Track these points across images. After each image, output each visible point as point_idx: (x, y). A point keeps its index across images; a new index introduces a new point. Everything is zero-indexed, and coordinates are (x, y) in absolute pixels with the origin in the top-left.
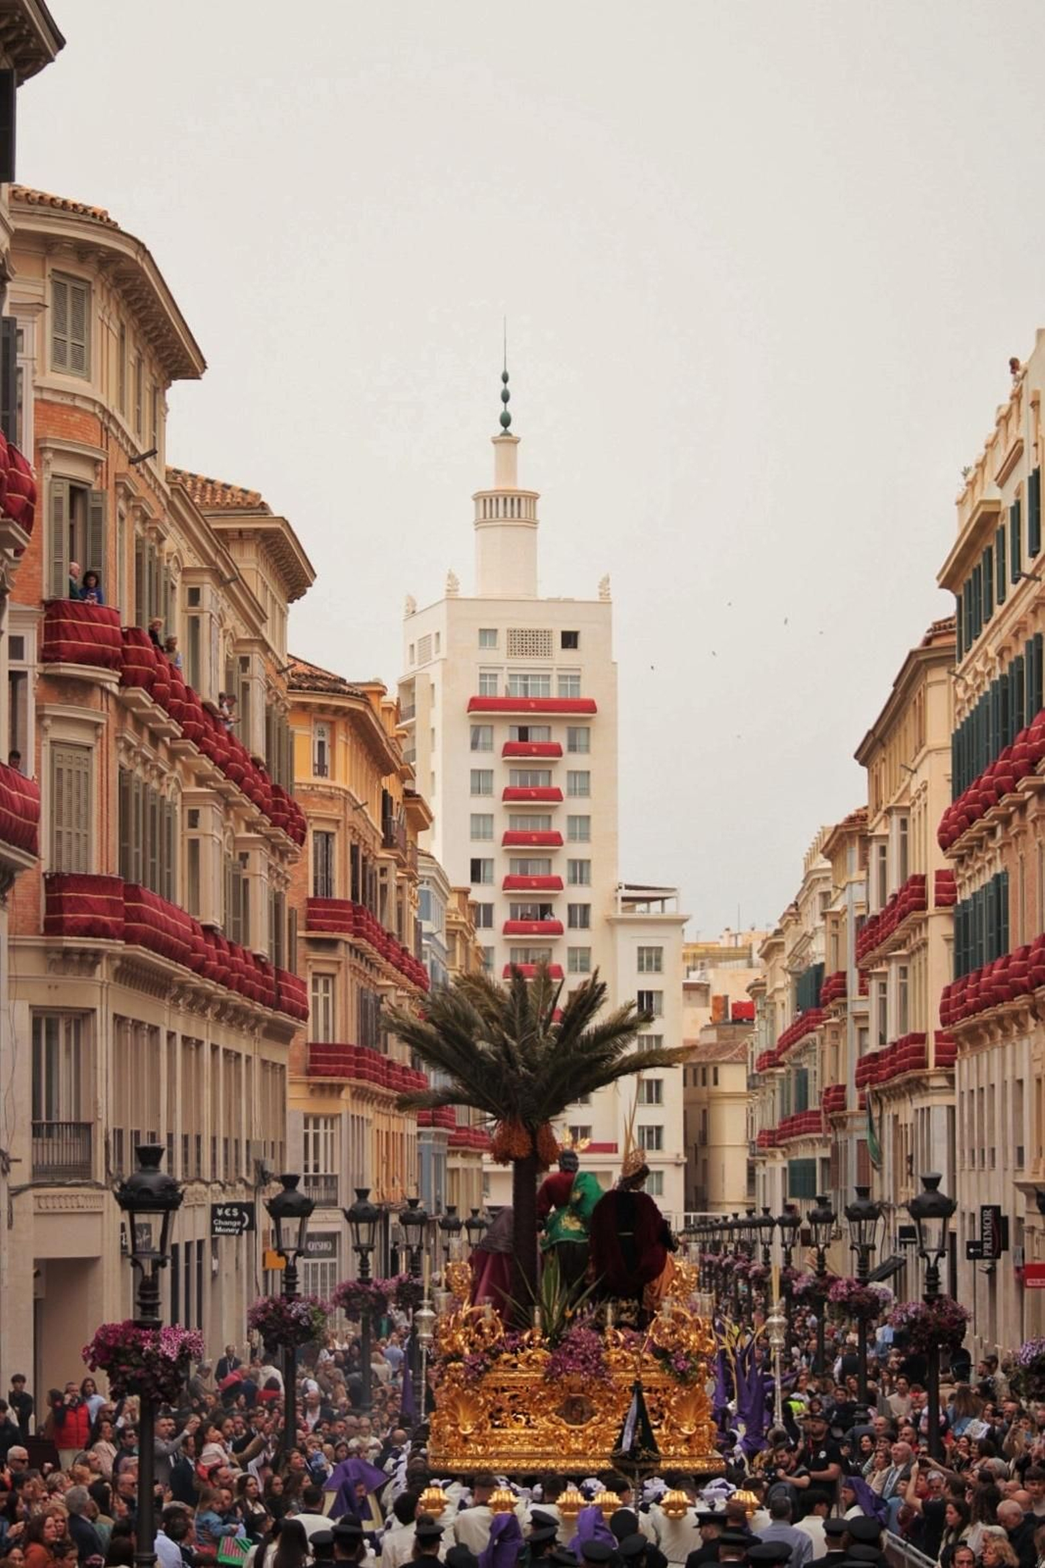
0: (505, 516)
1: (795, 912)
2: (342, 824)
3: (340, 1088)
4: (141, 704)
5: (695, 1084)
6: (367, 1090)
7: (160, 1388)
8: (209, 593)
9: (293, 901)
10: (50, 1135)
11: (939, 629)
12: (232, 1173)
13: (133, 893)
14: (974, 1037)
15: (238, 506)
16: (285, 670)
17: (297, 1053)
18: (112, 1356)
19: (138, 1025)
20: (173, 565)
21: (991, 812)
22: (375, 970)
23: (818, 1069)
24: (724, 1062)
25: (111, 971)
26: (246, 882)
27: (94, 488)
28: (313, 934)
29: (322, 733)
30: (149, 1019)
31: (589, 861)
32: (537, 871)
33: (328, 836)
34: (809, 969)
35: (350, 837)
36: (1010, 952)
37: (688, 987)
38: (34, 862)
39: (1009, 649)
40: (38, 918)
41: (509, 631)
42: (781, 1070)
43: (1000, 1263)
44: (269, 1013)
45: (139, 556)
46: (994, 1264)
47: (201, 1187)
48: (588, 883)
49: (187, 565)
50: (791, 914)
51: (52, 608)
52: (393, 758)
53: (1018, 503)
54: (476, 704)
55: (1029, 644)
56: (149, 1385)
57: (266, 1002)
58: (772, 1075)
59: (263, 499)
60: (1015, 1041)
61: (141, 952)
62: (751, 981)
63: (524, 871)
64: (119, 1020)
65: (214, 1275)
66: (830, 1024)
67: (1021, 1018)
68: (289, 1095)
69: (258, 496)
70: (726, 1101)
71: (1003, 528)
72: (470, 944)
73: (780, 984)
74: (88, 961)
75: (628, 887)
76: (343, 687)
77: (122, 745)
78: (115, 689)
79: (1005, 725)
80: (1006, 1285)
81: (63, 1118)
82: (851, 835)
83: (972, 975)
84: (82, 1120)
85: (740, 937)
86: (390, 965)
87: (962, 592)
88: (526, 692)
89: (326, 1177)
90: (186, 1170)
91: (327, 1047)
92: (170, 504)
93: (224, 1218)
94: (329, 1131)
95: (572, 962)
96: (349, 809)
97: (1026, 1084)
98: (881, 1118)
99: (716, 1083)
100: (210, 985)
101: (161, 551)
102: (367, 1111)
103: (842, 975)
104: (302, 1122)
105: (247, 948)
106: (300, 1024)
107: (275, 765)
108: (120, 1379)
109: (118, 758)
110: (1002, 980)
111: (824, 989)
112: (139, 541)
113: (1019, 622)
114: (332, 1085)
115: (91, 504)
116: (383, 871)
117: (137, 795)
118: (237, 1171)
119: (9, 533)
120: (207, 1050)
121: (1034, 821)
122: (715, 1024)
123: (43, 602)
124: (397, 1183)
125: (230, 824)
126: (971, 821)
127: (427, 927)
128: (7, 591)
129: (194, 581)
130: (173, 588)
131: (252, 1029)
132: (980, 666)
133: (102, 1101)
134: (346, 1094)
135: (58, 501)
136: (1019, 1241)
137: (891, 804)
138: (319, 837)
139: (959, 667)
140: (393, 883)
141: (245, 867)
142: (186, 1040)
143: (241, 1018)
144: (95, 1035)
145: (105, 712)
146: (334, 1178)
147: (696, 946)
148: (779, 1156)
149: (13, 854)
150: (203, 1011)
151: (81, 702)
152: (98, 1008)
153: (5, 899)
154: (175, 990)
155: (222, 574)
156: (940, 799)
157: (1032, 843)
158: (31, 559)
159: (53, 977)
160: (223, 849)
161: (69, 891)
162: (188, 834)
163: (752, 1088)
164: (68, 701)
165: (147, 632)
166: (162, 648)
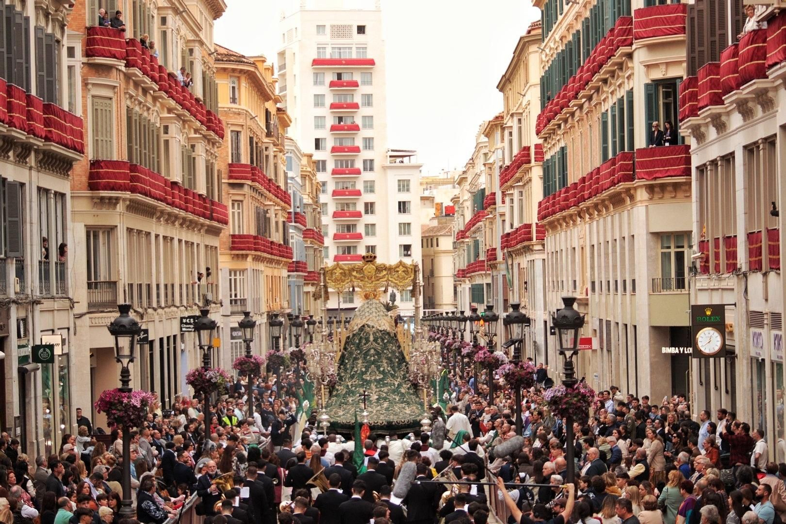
1: (472, 163)
2: (244, 127)
3: (247, 255)
4: (136, 76)
5: (427, 247)
6: (261, 256)
8: (171, 18)
9: (221, 165)
10: (96, 288)
11: (534, 26)
12: (191, 301)
13: (133, 168)
14: (553, 226)
16: (213, 53)
17: (225, 240)
18: (108, 406)
19: (139, 232)
20: (152, 6)
21: (558, 117)
22: (263, 197)
23: (483, 239)
24: (441, 235)
25: (125, 207)
26: (194, 158)
28: (231, 181)
29: (234, 83)
30: (146, 229)
31: (373, 138)
32: (348, 143)
33: (238, 133)
34: (478, 190)
35: (249, 133)
36: (569, 186)
37: (423, 199)
38: (82, 157)
39: (566, 37)
40: (87, 183)
41: (331, 26)
42: (467, 240)
44: (207, 222)
47: (174, 309)
48: (373, 149)
49: (160, 5)
50: (470, 164)
51: (90, 30)
52: (270, 93)
54: (316, 62)
55: (574, 35)
56: (126, 419)
57: (204, 216)
58: (463, 242)
60: (571, 228)
61: (139, 197)
62: (452, 196)
63: (341, 143)
64: (130, 230)
65: (182, 351)
66: (488, 218)
67: (574, 218)
68: (219, 260)
70: (443, 255)
72: (314, 181)
73: (466, 198)
74: (112, 202)
75: (393, 151)
76: (244, 59)
77: (128, 96)
78: (123, 69)
79: (564, 75)
81: (102, 280)
82: (496, 125)
83: (551, 197)
84: (112, 280)
85: (449, 174)
86: (271, 195)
87: (543, 8)
88: (340, 56)
89: (241, 300)
90: (166, 301)
91: (240, 236)
93: (186, 323)
94: (242, 277)
95: (366, 187)
96: (248, 119)
97: (576, 249)
98: (512, 265)
99: (437, 246)
100: (176, 211)
102: (261, 266)
103: (494, 194)
104: (228, 273)
105: (195, 191)
106: (224, 226)
107: (208, 100)
108: (112, 417)
109: (126, 103)
110: (565, 199)
111: (485, 201)
113: (569, 24)
114: (242, 255)
116: (267, 148)
117: (136, 120)
118: (193, 300)
120: (176, 242)
121: (577, 122)
122: (436, 217)
123: (86, 28)
124: (278, 300)
125: (186, 131)
126: (549, 121)
127: (290, 174)
128: (65, 25)
129: (164, 13)
130: (153, 17)
131: (199, 230)
132: (552, 45)
133: (121, 270)
134: (249, 259)
137: (514, 111)
138: (233, 134)
139: (544, 44)
140: (272, 154)
141: (194, 151)
142: (165, 238)
143: (194, 225)
144: (117, 239)
145: (118, 80)
146: (245, 300)
147: (427, 178)
148: (467, 282)
149: (70, 154)
150: (173, 223)
151: (106, 76)
152: (119, 225)
153: (68, 175)
154: (158, 214)
155: (178, 8)
156: (536, 109)
157: (577, 132)
158: (80, 6)
159: (95, 211)
160: (182, 143)
161: (102, 168)
162: (163, 137)
163: (455, 248)
164: (100, 76)
165: (139, 41)
166: (147, 48)
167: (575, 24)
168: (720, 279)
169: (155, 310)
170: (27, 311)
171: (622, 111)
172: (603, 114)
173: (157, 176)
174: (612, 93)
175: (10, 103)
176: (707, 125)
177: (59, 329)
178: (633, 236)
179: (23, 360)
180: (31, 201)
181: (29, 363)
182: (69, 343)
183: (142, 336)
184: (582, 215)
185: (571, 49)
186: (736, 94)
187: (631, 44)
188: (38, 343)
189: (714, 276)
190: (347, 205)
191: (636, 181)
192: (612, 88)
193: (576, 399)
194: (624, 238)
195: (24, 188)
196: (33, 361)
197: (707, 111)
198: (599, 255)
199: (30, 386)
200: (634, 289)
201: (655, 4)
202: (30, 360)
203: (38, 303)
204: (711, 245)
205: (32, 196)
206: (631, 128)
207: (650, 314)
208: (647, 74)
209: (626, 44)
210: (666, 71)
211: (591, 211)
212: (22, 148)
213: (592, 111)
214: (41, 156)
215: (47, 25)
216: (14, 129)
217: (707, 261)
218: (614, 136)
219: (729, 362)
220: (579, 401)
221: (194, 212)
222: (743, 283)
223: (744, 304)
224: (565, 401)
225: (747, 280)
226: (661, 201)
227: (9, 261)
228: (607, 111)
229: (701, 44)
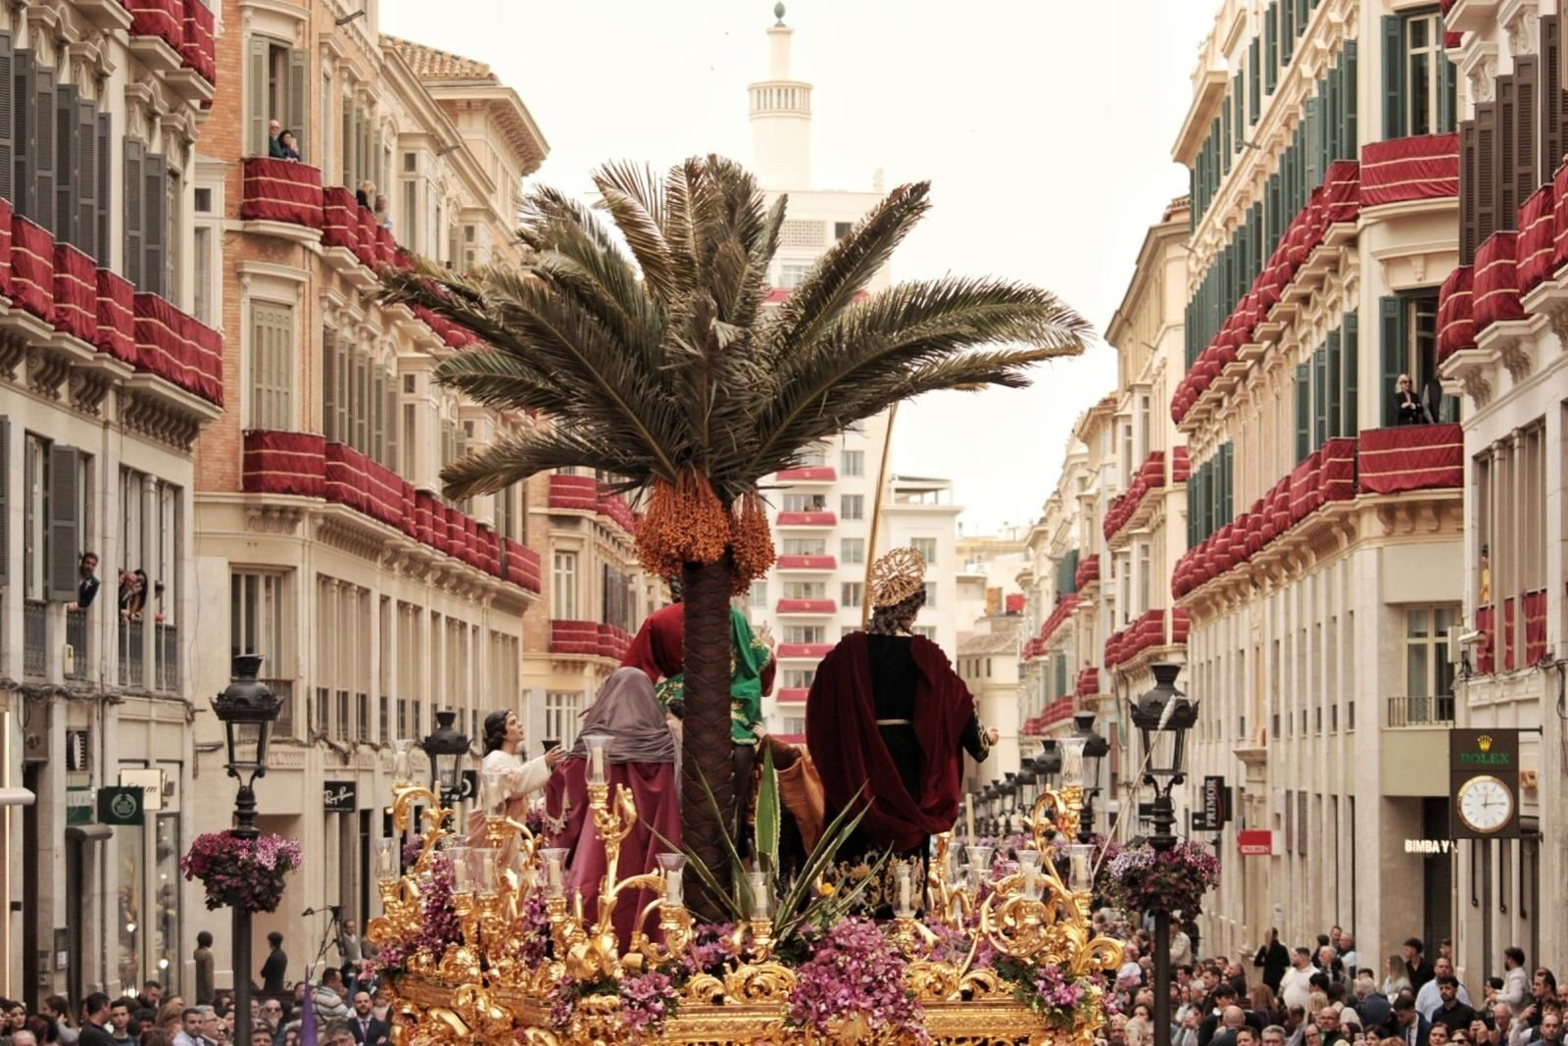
0: (779, 106)
1: (1056, 501)
3: (583, 664)
4: (347, 266)
7: (256, 897)
8: (425, 159)
11: (1175, 207)
13: (333, 451)
14: (1203, 609)
15: (467, 77)
17: (539, 630)
18: (208, 866)
19: (345, 586)
20: (386, 131)
21: (1216, 383)
22: (623, 550)
23: (1074, 652)
24: (996, 654)
25: (314, 528)
27: (296, 47)
28: (555, 511)
30: (359, 580)
31: (862, 452)
32: (809, 462)
34: (1068, 554)
36: (1233, 520)
37: (962, 580)
38: (218, 412)
39: (1234, 219)
40: (237, 476)
42: (1043, 658)
43: (1225, 833)
44: (496, 582)
45: (346, 118)
46: (1219, 836)
48: (860, 473)
49: (403, 129)
50: (1054, 501)
51: (252, 166)
53: (1241, 73)
55: (1249, 212)
57: (490, 569)
58: (1037, 663)
59: (491, 70)
60: (1238, 610)
61: (343, 511)
62: (1019, 571)
64: (324, 580)
66: (1084, 608)
67: (1242, 587)
68: (523, 671)
69: (486, 67)
70: (1000, 693)
71: (1228, 99)
73: (1044, 572)
74: (288, 518)
75: (902, 479)
77: (326, 304)
78: (318, 248)
79: (1229, 296)
80: (1230, 858)
82: (1103, 416)
83: (1199, 547)
84: (284, 677)
85: (1018, 532)
87: (1194, 166)
91: (570, 625)
92: (383, 67)
94: (572, 708)
95: (845, 552)
97: (1247, 653)
98: (1127, 699)
99: (989, 674)
100: (426, 550)
101: (372, 114)
103: (1096, 558)
104: (545, 698)
105: (471, 517)
106: (532, 596)
108: (216, 888)
109: (323, 318)
110: (1224, 549)
111: (1079, 573)
112: (347, 103)
113: (1242, 192)
114: (574, 662)
115: (292, 63)
117: (342, 356)
119: (189, 83)
120: (426, 618)
121: (1253, 390)
122: (989, 616)
123: (242, 160)
125: (454, 392)
126: (1199, 393)
128: (191, 142)
129: (411, 146)
130: (387, 152)
131: (479, 599)
132: (1208, 238)
133: (303, 659)
134: (588, 671)
135: (258, 58)
136: (1241, 811)
137: (1136, 382)
139: (1193, 239)
141: (470, 437)
142: (402, 605)
143: (466, 587)
144: (296, 593)
145: (307, 270)
147: (974, 539)
149: (193, 403)
150: (421, 576)
151: (282, 261)
152: (300, 566)
153: (189, 449)
154: (388, 554)
155: (443, 142)
156: (1176, 375)
157: (1253, 410)
158: (230, 116)
159: (252, 534)
160: (444, 414)
161: (267, 447)
162: (404, 398)
163: (1022, 677)
164: (269, 259)
165: (353, 193)
166: (369, 209)
167: (1252, 191)
168: (1513, 682)
169: (376, 748)
170: (90, 716)
171: (1335, 355)
172: (1300, 367)
173: (389, 476)
174: (1318, 323)
175: (59, 282)
176: (1493, 366)
177: (159, 761)
178: (1352, 613)
179: (78, 815)
180: (104, 493)
181: (91, 823)
182: (181, 792)
183: (342, 796)
184: (1257, 579)
185: (1243, 243)
186: (1545, 289)
187: (1355, 218)
188: (112, 782)
189: (1502, 677)
190: (807, 587)
191: (1358, 496)
192: (1319, 313)
193: (1175, 875)
194: (1335, 618)
195: (90, 465)
196: (101, 819)
197: (1491, 332)
198: (1288, 660)
199: (92, 872)
200: (1352, 724)
201: (1404, 133)
202: (95, 817)
203: (114, 700)
204: (1498, 616)
205: (107, 484)
206: (1352, 389)
207: (1382, 771)
208: (1386, 277)
209: (1346, 217)
210: (1425, 273)
211: (1274, 569)
212: (88, 381)
213: (1280, 365)
214: (129, 402)
215: (151, 136)
216: (68, 335)
217: (1490, 649)
218: (1320, 411)
219: (1527, 853)
220: (1181, 879)
221: (464, 557)
222: (1557, 685)
223: (1558, 728)
224: (1151, 878)
225: (1564, 678)
226: (1408, 539)
227: (53, 608)
228: (1309, 361)
229: (1485, 200)
